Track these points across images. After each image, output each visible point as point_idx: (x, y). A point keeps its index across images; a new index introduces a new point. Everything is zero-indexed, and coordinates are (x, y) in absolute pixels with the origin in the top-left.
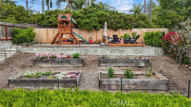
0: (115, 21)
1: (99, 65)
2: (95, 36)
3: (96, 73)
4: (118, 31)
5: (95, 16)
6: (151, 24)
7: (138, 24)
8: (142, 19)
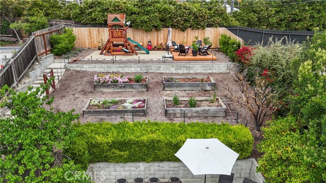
0: (182, 20)
1: (163, 89)
2: (156, 38)
3: (161, 99)
4: (186, 32)
5: (156, 12)
6: (231, 21)
7: (213, 22)
8: (218, 15)
